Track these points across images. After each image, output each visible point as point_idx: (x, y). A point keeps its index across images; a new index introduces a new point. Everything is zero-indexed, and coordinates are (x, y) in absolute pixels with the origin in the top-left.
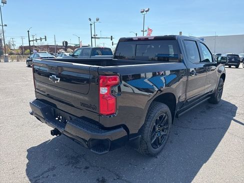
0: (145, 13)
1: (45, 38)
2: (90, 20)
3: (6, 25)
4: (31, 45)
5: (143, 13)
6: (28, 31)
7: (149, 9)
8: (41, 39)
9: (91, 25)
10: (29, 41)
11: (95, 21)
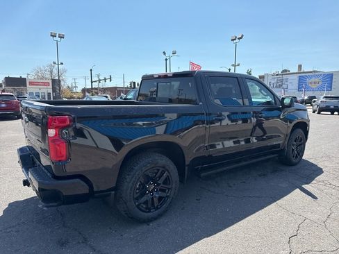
0: (237, 40)
1: (110, 79)
2: (164, 53)
3: (62, 64)
4: (93, 87)
5: (235, 41)
6: (91, 70)
7: (242, 36)
8: (105, 79)
9: (166, 60)
10: (92, 82)
11: (172, 55)
